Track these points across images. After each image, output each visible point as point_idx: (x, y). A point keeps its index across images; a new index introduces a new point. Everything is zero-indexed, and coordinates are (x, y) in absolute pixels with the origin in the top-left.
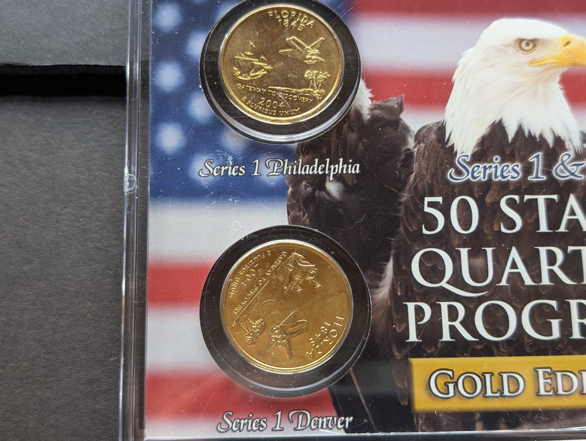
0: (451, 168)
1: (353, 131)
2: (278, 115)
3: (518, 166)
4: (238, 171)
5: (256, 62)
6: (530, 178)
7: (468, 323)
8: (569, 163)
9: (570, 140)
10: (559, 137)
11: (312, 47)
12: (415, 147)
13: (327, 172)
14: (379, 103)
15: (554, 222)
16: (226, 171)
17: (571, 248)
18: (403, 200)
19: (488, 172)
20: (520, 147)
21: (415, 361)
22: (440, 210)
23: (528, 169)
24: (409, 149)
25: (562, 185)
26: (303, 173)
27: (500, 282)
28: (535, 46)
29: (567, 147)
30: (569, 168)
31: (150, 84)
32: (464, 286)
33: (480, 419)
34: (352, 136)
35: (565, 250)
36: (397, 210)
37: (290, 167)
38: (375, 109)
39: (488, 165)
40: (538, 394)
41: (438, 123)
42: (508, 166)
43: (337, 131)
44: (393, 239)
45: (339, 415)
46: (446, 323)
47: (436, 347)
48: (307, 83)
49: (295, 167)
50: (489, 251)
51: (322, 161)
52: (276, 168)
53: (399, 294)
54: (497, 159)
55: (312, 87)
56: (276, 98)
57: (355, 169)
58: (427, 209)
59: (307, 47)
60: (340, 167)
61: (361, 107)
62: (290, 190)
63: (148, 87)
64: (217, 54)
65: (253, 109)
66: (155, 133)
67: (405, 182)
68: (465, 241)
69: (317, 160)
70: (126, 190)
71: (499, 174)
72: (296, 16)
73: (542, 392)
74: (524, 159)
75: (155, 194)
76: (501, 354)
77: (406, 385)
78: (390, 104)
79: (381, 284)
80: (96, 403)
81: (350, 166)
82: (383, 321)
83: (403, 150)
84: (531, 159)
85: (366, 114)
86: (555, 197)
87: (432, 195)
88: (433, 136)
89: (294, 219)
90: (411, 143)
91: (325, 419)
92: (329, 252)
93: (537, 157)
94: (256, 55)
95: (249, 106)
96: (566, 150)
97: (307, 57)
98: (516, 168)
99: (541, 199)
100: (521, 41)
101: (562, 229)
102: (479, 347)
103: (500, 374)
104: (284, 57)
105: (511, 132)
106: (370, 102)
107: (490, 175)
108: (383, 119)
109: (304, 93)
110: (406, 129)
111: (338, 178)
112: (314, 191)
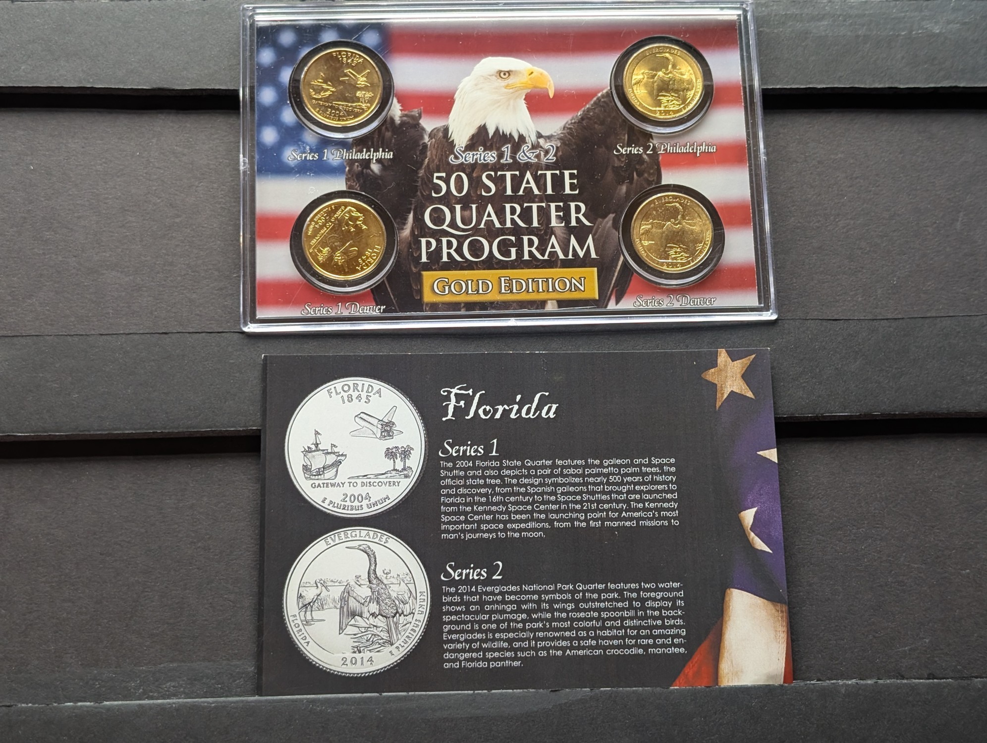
0: (451, 154)
1: (388, 131)
2: (339, 120)
3: (494, 154)
4: (313, 157)
5: (325, 86)
6: (502, 161)
7: (459, 251)
8: (527, 152)
9: (529, 137)
10: (522, 135)
11: (362, 76)
12: (429, 141)
13: (371, 157)
14: (406, 113)
15: (515, 189)
16: (306, 157)
17: (526, 205)
18: (420, 175)
19: (475, 157)
20: (496, 141)
21: (424, 273)
22: (444, 181)
23: (501, 156)
24: (425, 143)
25: (522, 165)
26: (356, 158)
27: (480, 225)
28: (509, 75)
29: (527, 141)
30: (527, 154)
31: (256, 101)
32: (457, 228)
33: (464, 307)
34: (388, 134)
35: (521, 206)
36: (416, 181)
37: (348, 154)
38: (403, 116)
39: (475, 153)
40: (500, 292)
41: (444, 126)
42: (488, 154)
43: (379, 132)
44: (414, 200)
45: (377, 305)
46: (445, 251)
47: (438, 265)
48: (358, 99)
49: (351, 154)
50: (474, 206)
51: (368, 151)
52: (338, 155)
53: (416, 233)
54: (481, 149)
55: (362, 102)
56: (338, 109)
57: (390, 155)
58: (435, 181)
59: (358, 76)
60: (380, 154)
61: (394, 115)
62: (347, 169)
63: (254, 104)
64: (298, 81)
65: (323, 116)
66: (259, 132)
67: (422, 163)
68: (459, 201)
69: (365, 150)
70: (242, 168)
71: (482, 158)
72: (351, 56)
73: (503, 291)
74: (498, 149)
75: (260, 171)
76: (479, 269)
77: (419, 288)
78: (413, 113)
79: (405, 227)
80: (226, 301)
81: (386, 153)
82: (406, 250)
83: (421, 143)
84: (503, 149)
85: (398, 120)
86: (517, 173)
87: (439, 172)
88: (441, 134)
89: (350, 187)
90: (426, 139)
91: (368, 307)
92: (370, 206)
93: (507, 148)
94: (325, 82)
95: (320, 114)
96: (526, 143)
97: (358, 83)
98: (493, 155)
99: (508, 174)
100: (500, 72)
101: (521, 193)
102: (465, 265)
103: (477, 281)
104: (343, 82)
105: (491, 132)
106: (400, 112)
107: (476, 159)
108: (408, 123)
109: (356, 106)
110: (423, 129)
111: (379, 161)
112: (363, 169)
